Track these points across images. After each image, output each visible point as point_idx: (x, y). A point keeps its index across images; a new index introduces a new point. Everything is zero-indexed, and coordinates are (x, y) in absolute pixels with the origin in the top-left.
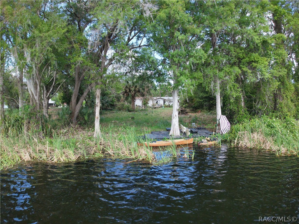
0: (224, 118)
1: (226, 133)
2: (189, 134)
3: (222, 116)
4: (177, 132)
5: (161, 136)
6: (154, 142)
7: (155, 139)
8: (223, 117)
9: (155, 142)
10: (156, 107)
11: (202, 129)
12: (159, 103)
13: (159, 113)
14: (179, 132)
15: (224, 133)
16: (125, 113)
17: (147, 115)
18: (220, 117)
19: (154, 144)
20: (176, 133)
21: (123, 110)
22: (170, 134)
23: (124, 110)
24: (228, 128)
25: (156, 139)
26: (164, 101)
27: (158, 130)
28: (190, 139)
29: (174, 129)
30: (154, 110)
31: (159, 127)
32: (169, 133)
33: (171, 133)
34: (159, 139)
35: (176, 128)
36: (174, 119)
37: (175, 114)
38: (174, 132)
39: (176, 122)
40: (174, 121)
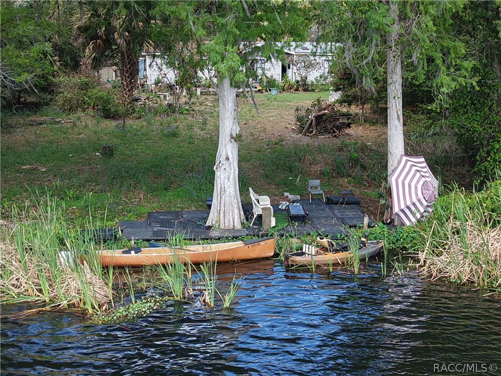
0: (412, 166)
1: (413, 220)
2: (273, 224)
3: (405, 158)
4: (229, 217)
6: (133, 252)
8: (409, 163)
9: (137, 251)
11: (342, 204)
14: (237, 217)
15: (408, 223)
18: (399, 163)
19: (131, 258)
20: (227, 220)
21: (84, 110)
22: (209, 223)
24: (425, 203)
28: (262, 243)
29: (222, 205)
32: (205, 219)
33: (211, 219)
35: (227, 203)
36: (222, 168)
37: (224, 153)
38: (222, 215)
39: (227, 181)
40: (222, 177)
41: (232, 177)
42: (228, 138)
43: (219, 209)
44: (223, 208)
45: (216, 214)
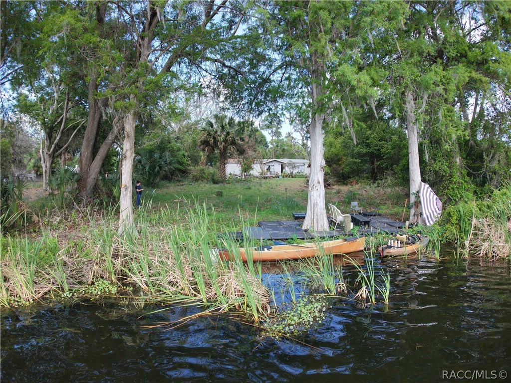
0: (428, 189)
2: (352, 227)
3: (423, 184)
4: (320, 223)
5: (282, 233)
6: (266, 249)
7: (269, 240)
8: (426, 187)
9: (269, 248)
10: (266, 176)
11: (375, 215)
12: (272, 170)
13: (274, 186)
14: (325, 223)
15: (428, 224)
16: (205, 186)
17: (250, 188)
19: (267, 254)
20: (319, 225)
21: (202, 181)
22: (304, 228)
23: (205, 181)
24: (438, 212)
25: (272, 240)
26: (282, 166)
27: (274, 218)
28: (356, 240)
29: (315, 215)
30: (264, 181)
31: (276, 212)
32: (301, 225)
33: (306, 224)
34: (278, 241)
35: (319, 213)
36: (315, 190)
37: (316, 179)
38: (315, 222)
39: (318, 198)
40: (315, 195)
41: (321, 195)
42: (319, 168)
43: (312, 217)
44: (316, 217)
45: (310, 222)
